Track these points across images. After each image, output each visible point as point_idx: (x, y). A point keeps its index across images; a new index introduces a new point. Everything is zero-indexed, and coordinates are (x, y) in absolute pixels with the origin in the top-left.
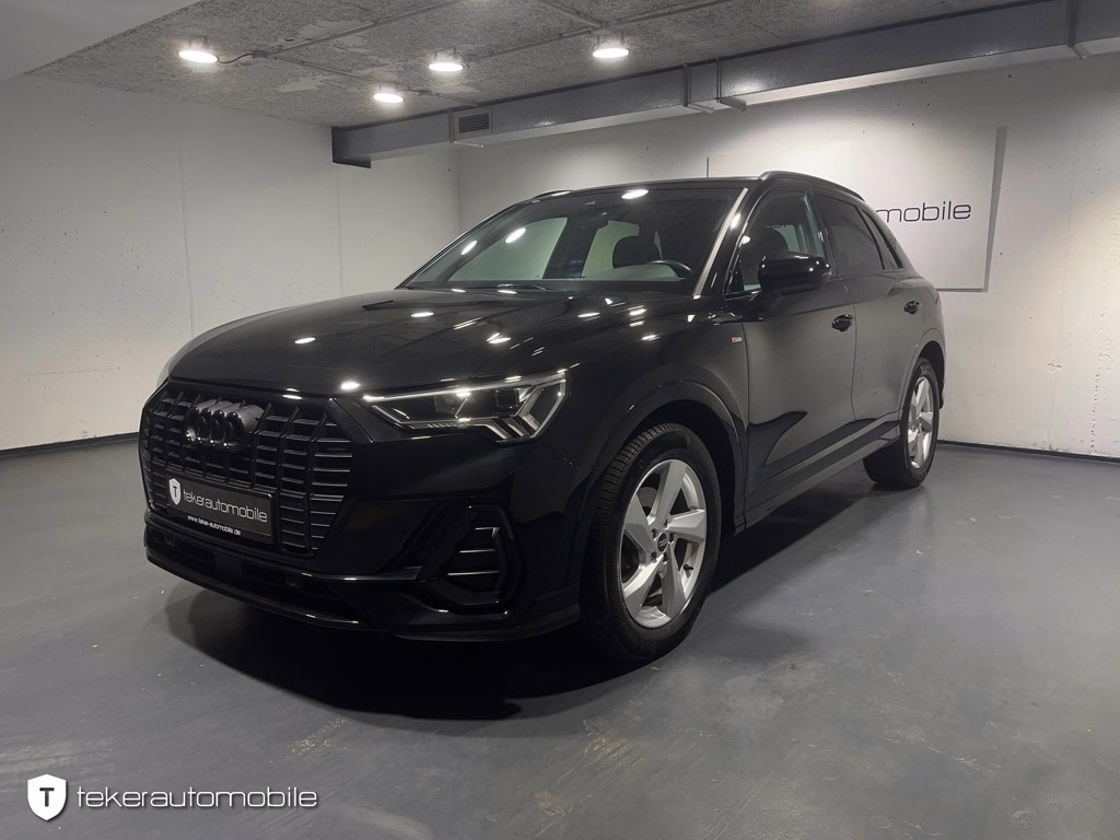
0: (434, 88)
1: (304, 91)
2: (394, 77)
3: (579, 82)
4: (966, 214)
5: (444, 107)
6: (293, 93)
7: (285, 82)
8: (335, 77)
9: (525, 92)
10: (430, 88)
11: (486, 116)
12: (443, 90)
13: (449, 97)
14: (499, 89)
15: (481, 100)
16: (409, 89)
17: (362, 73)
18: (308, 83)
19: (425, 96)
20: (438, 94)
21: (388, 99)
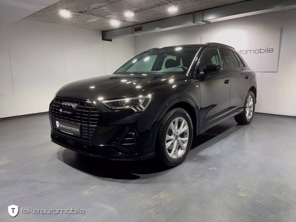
4: (272, 51)
6: (91, 22)
8: (101, 18)
9: (151, 20)
10: (126, 20)
11: (141, 27)
13: (131, 22)
14: (144, 20)
15: (140, 23)
20: (128, 22)
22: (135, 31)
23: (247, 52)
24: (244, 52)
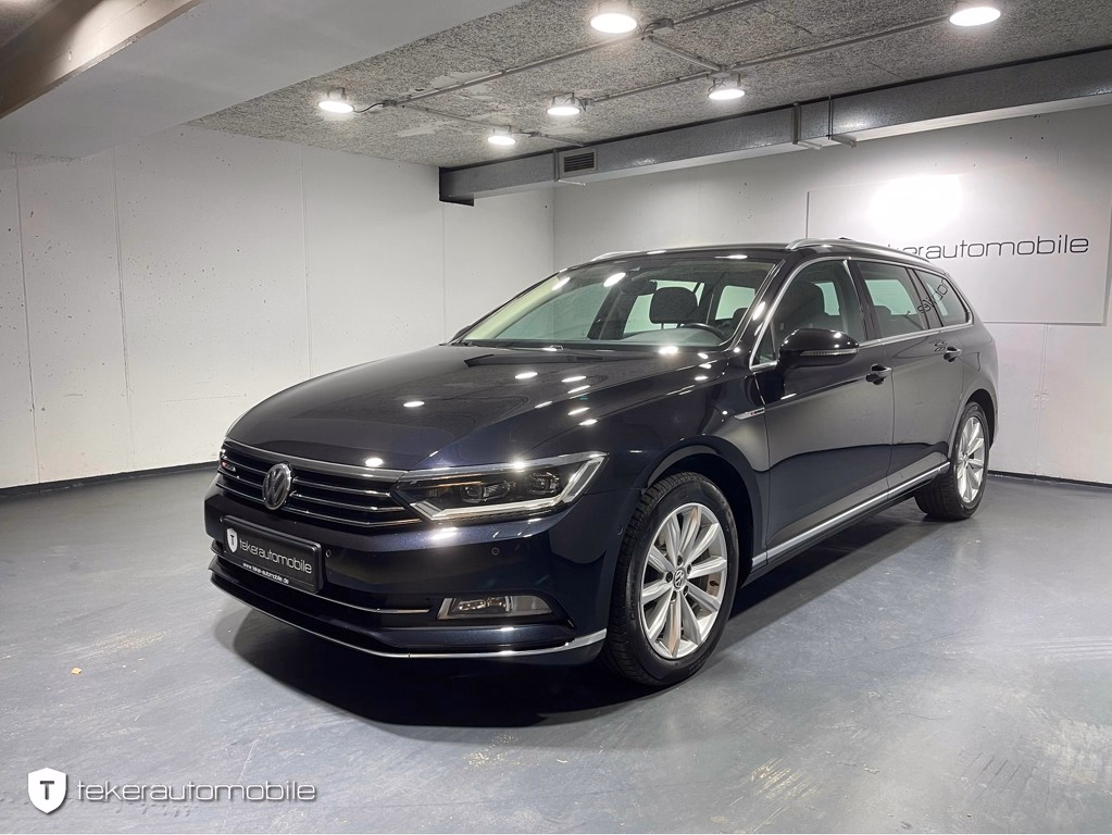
0: (544, 130)
1: (420, 136)
2: (510, 121)
4: (1084, 248)
6: (411, 138)
7: (406, 127)
8: (454, 121)
9: (632, 132)
10: (541, 131)
11: (592, 155)
12: (553, 131)
13: (557, 138)
14: (607, 130)
15: (587, 140)
16: (521, 131)
17: (479, 118)
18: (428, 127)
19: (535, 138)
20: (547, 136)
21: (502, 142)
22: (567, 169)
23: (985, 251)
24: (976, 250)
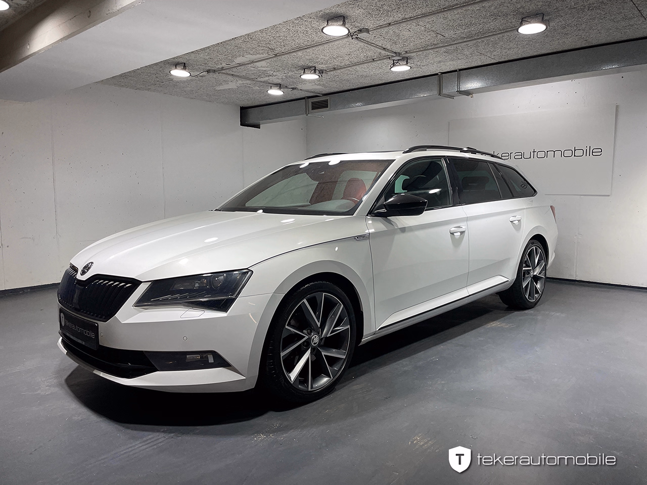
0: (299, 87)
1: (229, 89)
2: (280, 81)
3: (380, 82)
4: (600, 154)
5: (304, 96)
6: (224, 90)
7: (221, 84)
8: (248, 82)
9: (349, 88)
10: (297, 87)
11: (327, 101)
12: (305, 87)
13: (307, 91)
14: (335, 87)
15: (324, 92)
16: (286, 87)
17: (262, 80)
18: (233, 84)
19: (295, 91)
20: (301, 90)
21: (276, 92)
22: (313, 108)
23: (546, 155)
24: (541, 154)
